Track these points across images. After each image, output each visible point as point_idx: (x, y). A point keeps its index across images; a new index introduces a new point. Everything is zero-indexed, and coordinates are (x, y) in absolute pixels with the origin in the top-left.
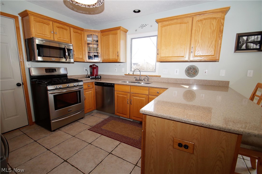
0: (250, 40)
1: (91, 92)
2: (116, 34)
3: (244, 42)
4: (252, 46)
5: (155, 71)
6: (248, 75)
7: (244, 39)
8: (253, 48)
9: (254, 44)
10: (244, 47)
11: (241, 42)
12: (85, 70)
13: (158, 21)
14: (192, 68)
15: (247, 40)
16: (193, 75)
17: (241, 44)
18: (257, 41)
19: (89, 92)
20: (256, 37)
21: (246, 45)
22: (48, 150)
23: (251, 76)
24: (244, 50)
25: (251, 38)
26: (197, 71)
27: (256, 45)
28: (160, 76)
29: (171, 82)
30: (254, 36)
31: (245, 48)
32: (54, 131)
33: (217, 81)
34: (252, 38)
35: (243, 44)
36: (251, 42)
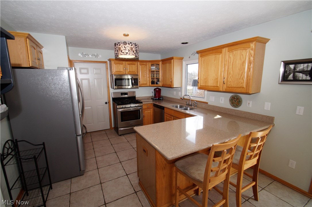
0: (298, 69)
1: (150, 111)
2: (171, 63)
3: (291, 71)
4: (301, 76)
5: (203, 97)
6: (297, 113)
7: (290, 68)
8: (303, 79)
9: (303, 74)
10: (291, 77)
11: (287, 71)
12: (151, 92)
13: (198, 52)
14: (235, 97)
15: (295, 68)
16: (236, 105)
17: (288, 74)
18: (307, 71)
19: (148, 111)
20: (306, 65)
21: (294, 75)
22: (112, 145)
23: (301, 114)
24: (290, 81)
25: (299, 67)
26: (240, 102)
27: (307, 76)
28: (207, 103)
29: (216, 110)
30: (303, 64)
31: (292, 79)
32: (120, 135)
33: (260, 115)
34: (301, 67)
35: (290, 74)
36: (300, 72)
